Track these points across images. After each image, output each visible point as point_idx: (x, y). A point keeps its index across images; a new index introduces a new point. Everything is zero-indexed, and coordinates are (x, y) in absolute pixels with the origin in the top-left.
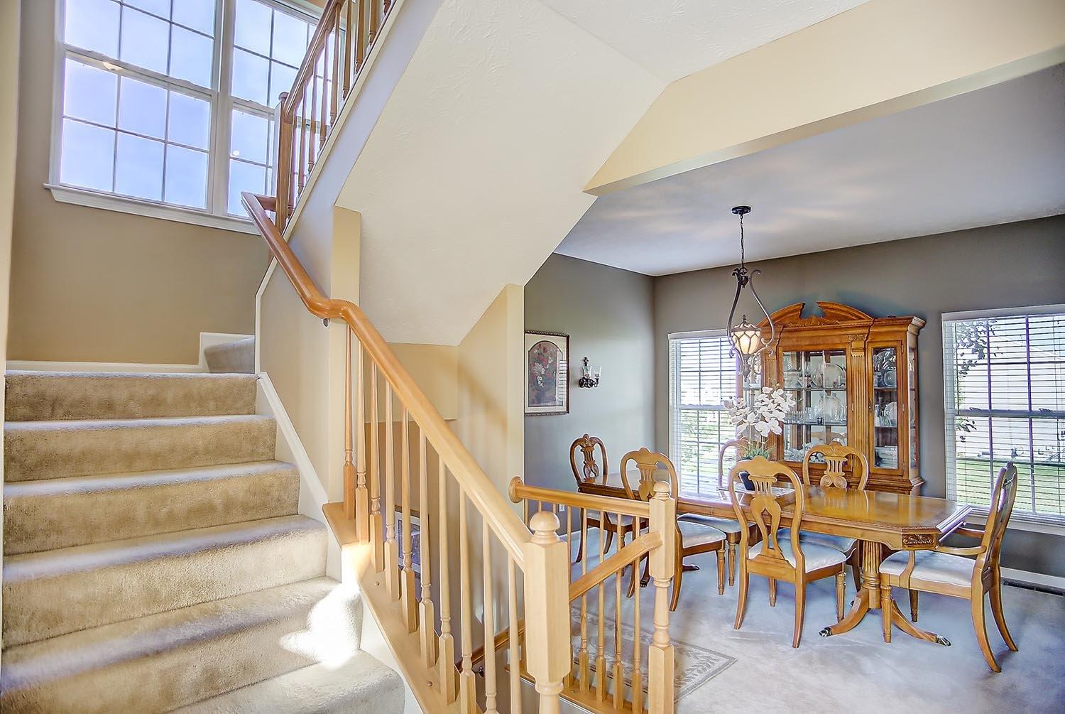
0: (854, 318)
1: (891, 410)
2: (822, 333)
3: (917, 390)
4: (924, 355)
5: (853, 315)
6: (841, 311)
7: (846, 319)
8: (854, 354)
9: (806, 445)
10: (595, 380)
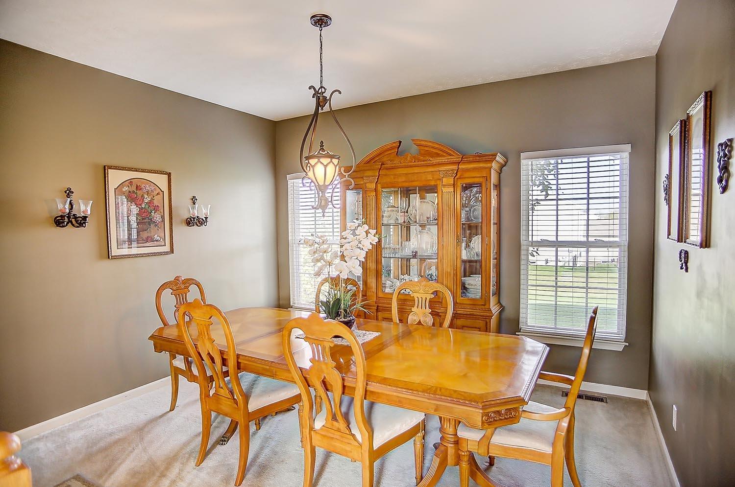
0: (445, 155)
1: (477, 243)
2: (416, 170)
3: (499, 224)
4: (505, 191)
5: (444, 152)
6: (433, 148)
7: (438, 155)
8: (444, 190)
9: (403, 277)
10: (204, 219)
